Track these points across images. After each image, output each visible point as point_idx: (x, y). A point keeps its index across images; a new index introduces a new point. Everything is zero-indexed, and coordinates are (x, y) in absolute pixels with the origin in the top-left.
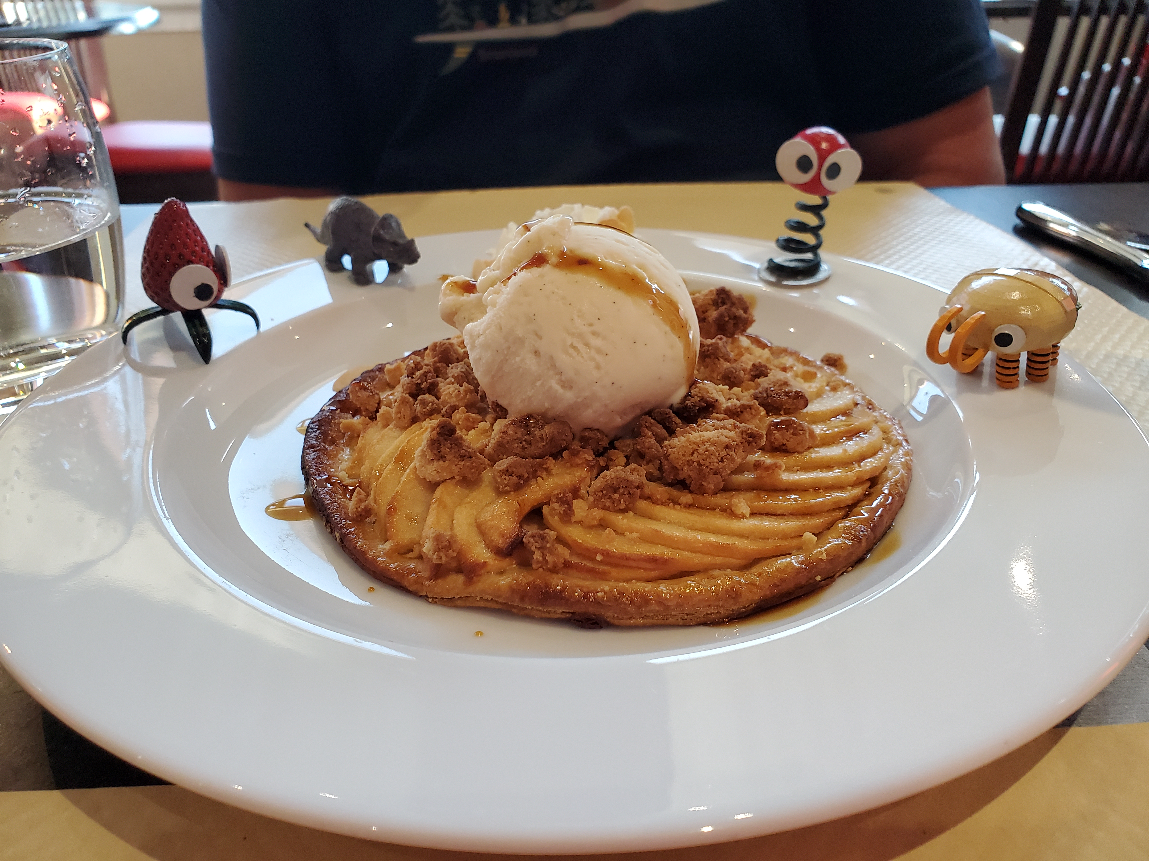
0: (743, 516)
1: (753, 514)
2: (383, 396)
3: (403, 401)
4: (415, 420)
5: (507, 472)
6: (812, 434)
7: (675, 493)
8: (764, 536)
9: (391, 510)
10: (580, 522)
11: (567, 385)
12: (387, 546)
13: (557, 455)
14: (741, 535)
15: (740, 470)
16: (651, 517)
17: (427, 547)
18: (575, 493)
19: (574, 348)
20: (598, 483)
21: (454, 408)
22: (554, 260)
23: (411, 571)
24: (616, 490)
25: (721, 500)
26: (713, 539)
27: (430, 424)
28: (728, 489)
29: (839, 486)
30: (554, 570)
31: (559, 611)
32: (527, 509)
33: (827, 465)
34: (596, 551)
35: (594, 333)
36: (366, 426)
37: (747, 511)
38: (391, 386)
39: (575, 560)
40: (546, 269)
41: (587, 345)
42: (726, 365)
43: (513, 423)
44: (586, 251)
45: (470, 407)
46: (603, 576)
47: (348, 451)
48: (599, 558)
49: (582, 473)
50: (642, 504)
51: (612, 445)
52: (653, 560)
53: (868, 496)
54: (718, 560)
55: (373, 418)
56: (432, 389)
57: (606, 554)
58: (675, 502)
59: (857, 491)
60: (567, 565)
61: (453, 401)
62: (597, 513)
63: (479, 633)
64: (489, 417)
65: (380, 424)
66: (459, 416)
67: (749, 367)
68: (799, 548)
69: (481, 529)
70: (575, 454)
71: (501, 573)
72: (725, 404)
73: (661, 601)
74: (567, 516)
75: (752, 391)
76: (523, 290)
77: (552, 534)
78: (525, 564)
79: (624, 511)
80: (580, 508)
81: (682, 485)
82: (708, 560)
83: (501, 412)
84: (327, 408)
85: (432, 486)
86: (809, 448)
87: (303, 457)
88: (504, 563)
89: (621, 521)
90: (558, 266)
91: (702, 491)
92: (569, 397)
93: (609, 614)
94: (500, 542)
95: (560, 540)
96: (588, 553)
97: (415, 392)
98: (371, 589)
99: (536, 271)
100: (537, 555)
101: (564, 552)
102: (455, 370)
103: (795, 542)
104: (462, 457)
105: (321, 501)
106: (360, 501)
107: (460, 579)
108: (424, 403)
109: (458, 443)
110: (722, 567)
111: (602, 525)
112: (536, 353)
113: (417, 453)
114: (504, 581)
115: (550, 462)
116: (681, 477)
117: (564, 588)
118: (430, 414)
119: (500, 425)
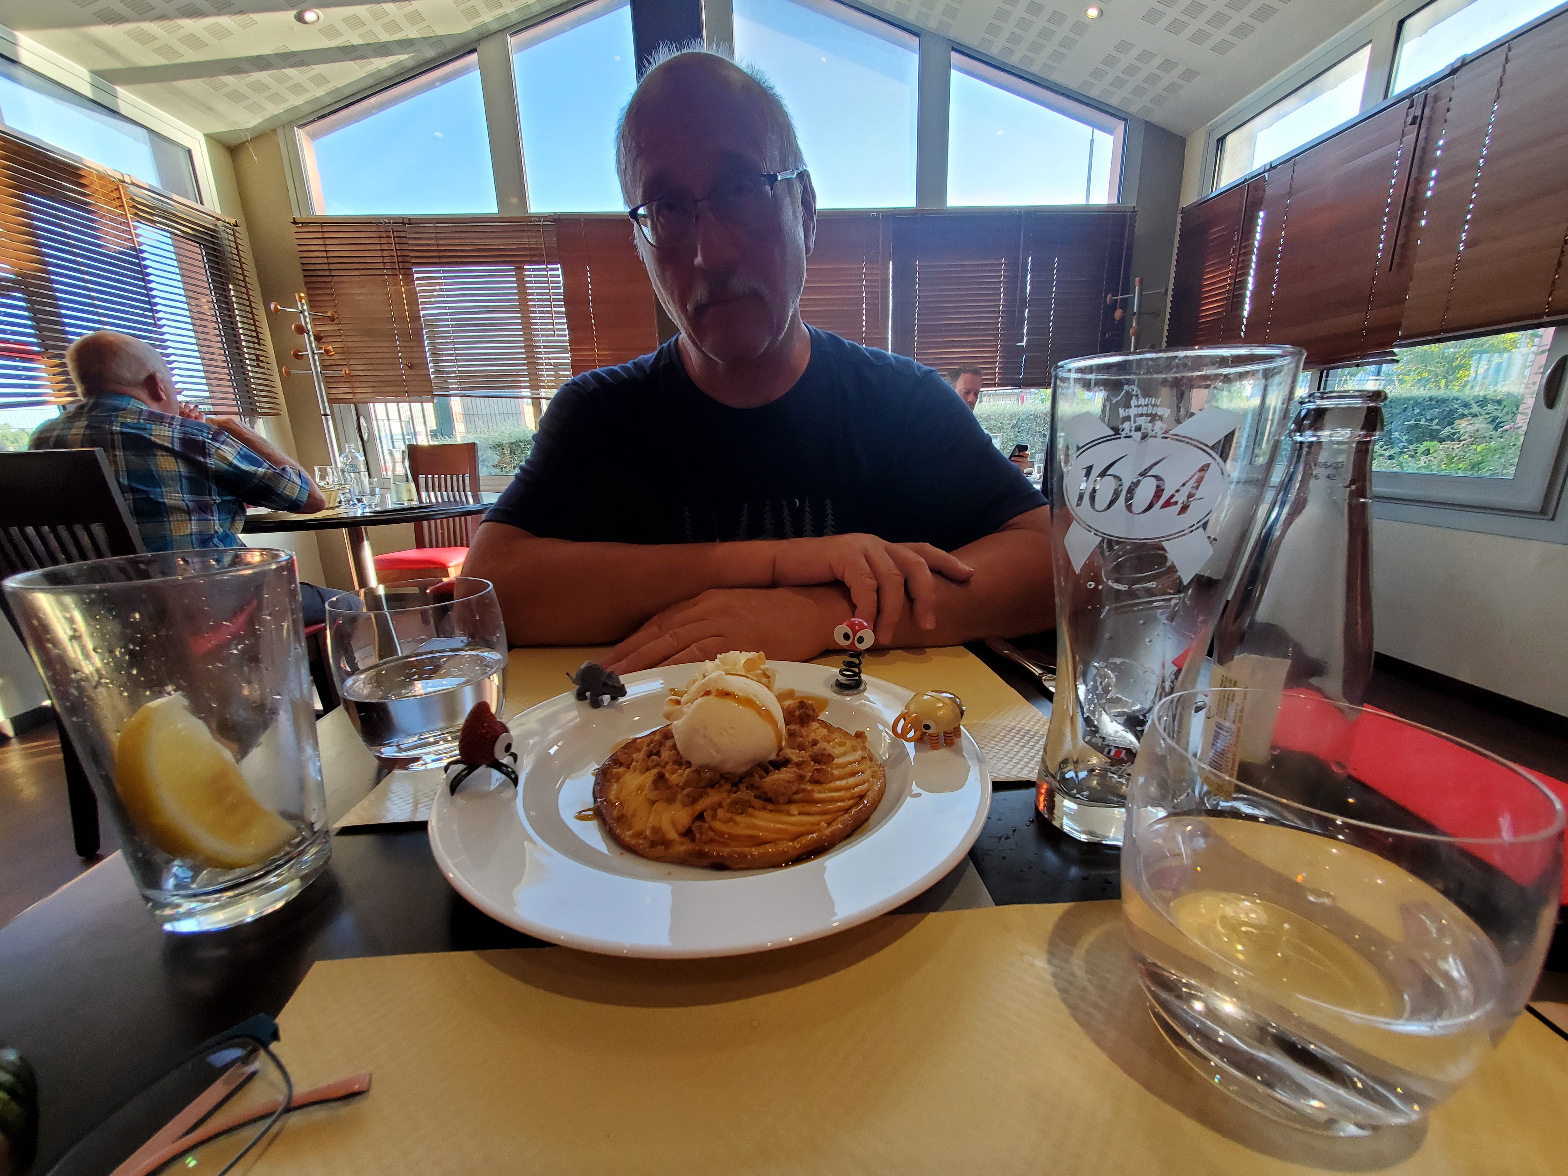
0: (794, 815)
1: (800, 814)
2: (634, 756)
3: (643, 760)
4: (648, 769)
5: (688, 795)
6: (832, 775)
7: (765, 803)
8: (802, 824)
9: (633, 816)
10: (720, 820)
11: (718, 751)
12: (630, 833)
13: (712, 787)
14: (793, 824)
15: (796, 793)
16: (754, 817)
17: (648, 832)
18: (720, 805)
19: (722, 734)
20: (729, 800)
21: (667, 763)
22: (714, 693)
23: (641, 844)
24: (737, 804)
25: (786, 807)
26: (778, 826)
27: (654, 771)
28: (790, 802)
29: (842, 800)
30: (705, 843)
31: (706, 862)
32: (697, 813)
33: (838, 790)
34: (725, 833)
35: (731, 728)
36: (625, 773)
37: (796, 812)
38: (639, 750)
39: (716, 838)
40: (710, 697)
41: (727, 732)
42: (801, 739)
43: (693, 771)
44: (729, 689)
45: (675, 762)
46: (726, 845)
47: (615, 785)
48: (726, 836)
49: (725, 795)
50: (750, 810)
51: (740, 781)
52: (750, 837)
53: (856, 804)
54: (780, 836)
55: (629, 768)
56: (658, 754)
57: (730, 834)
58: (765, 809)
59: (851, 802)
60: (712, 840)
61: (666, 759)
62: (728, 815)
63: (669, 874)
64: (684, 767)
65: (632, 771)
66: (669, 767)
67: (811, 740)
68: (819, 830)
69: (674, 824)
70: (721, 786)
71: (681, 844)
72: (795, 759)
73: (753, 856)
74: (714, 816)
75: (810, 753)
76: (699, 707)
77: (707, 825)
78: (693, 840)
79: (742, 813)
80: (721, 813)
81: (769, 800)
82: (775, 836)
83: (689, 764)
84: (607, 763)
85: (653, 803)
86: (831, 781)
87: (594, 789)
88: (683, 839)
89: (738, 818)
90: (716, 696)
91: (778, 803)
92: (719, 757)
93: (728, 863)
94: (682, 829)
95: (711, 828)
96: (721, 834)
97: (649, 755)
98: (621, 854)
99: (706, 698)
100: (698, 836)
101: (711, 834)
102: (669, 743)
103: (817, 827)
104: (668, 788)
105: (601, 811)
106: (619, 811)
107: (663, 848)
108: (653, 761)
109: (666, 781)
110: (782, 839)
111: (730, 820)
112: (704, 736)
113: (647, 787)
114: (683, 848)
115: (709, 790)
116: (769, 796)
117: (708, 851)
118: (655, 766)
119: (688, 770)
